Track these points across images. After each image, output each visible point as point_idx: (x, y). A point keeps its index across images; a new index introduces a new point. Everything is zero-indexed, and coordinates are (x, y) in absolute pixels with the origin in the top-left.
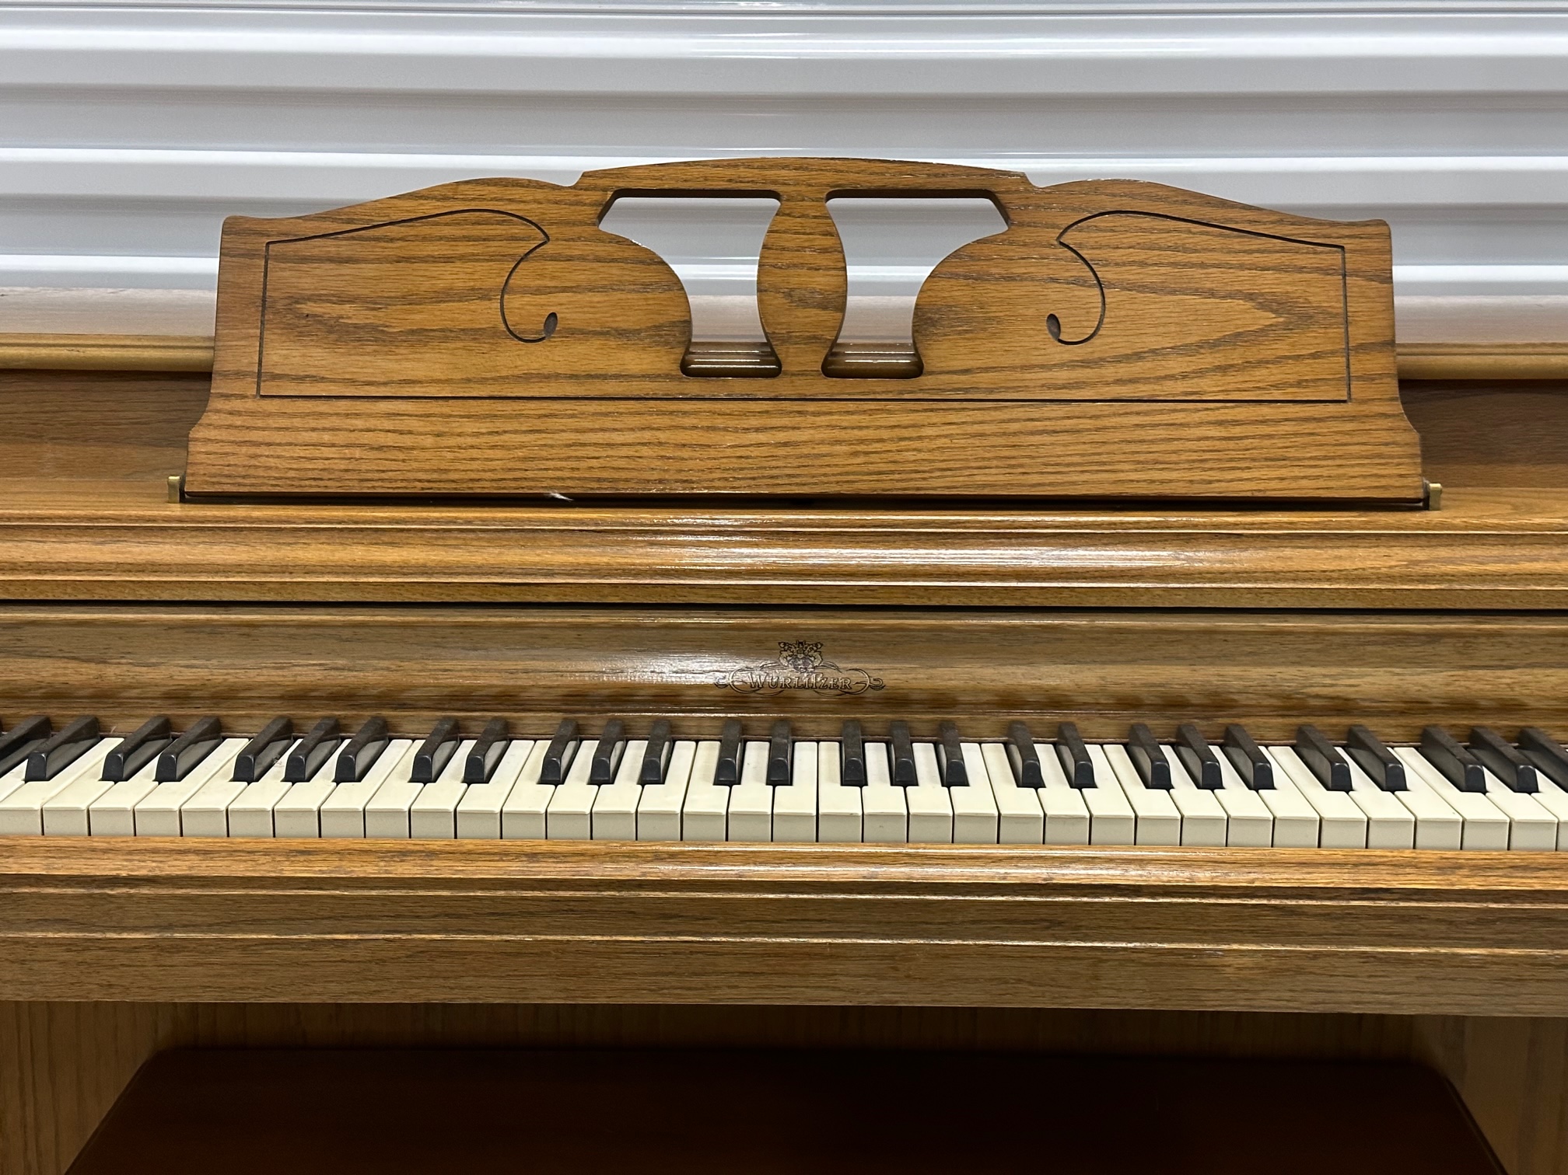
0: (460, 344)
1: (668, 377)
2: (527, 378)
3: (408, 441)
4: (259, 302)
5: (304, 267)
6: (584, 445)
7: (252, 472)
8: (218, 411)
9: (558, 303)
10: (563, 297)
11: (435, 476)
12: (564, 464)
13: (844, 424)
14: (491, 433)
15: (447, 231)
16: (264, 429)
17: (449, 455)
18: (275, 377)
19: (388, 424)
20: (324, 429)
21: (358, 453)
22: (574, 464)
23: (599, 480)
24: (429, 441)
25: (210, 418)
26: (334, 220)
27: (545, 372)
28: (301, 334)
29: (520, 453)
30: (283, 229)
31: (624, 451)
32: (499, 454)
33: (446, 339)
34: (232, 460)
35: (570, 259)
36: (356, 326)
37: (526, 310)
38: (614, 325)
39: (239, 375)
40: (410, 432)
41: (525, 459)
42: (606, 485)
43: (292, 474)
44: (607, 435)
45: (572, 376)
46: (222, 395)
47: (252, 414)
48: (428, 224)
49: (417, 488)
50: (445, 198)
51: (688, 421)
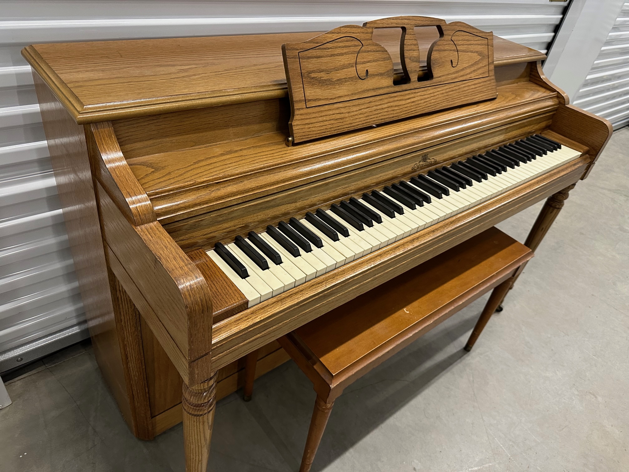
0: (349, 83)
1: (391, 86)
2: (364, 91)
3: (342, 116)
4: (300, 75)
5: (309, 60)
6: (378, 110)
7: (310, 133)
8: (298, 115)
9: (368, 66)
10: (369, 64)
11: (350, 126)
12: (374, 116)
13: (422, 94)
14: (359, 110)
15: (341, 44)
16: (310, 119)
17: (352, 119)
18: (310, 100)
19: (337, 112)
20: (324, 116)
21: (332, 122)
22: (376, 116)
23: (382, 119)
24: (347, 115)
25: (296, 117)
26: (314, 43)
27: (367, 89)
28: (313, 85)
29: (366, 115)
30: (301, 47)
31: (386, 110)
32: (362, 116)
33: (346, 81)
34: (304, 130)
35: (368, 51)
36: (325, 80)
37: (362, 69)
38: (380, 72)
39: (300, 101)
40: (343, 113)
41: (367, 116)
42: (383, 120)
43: (319, 132)
44: (382, 106)
45: (373, 89)
46: (298, 109)
47: (306, 114)
48: (336, 42)
49: (346, 130)
50: (338, 33)
51: (396, 99)
